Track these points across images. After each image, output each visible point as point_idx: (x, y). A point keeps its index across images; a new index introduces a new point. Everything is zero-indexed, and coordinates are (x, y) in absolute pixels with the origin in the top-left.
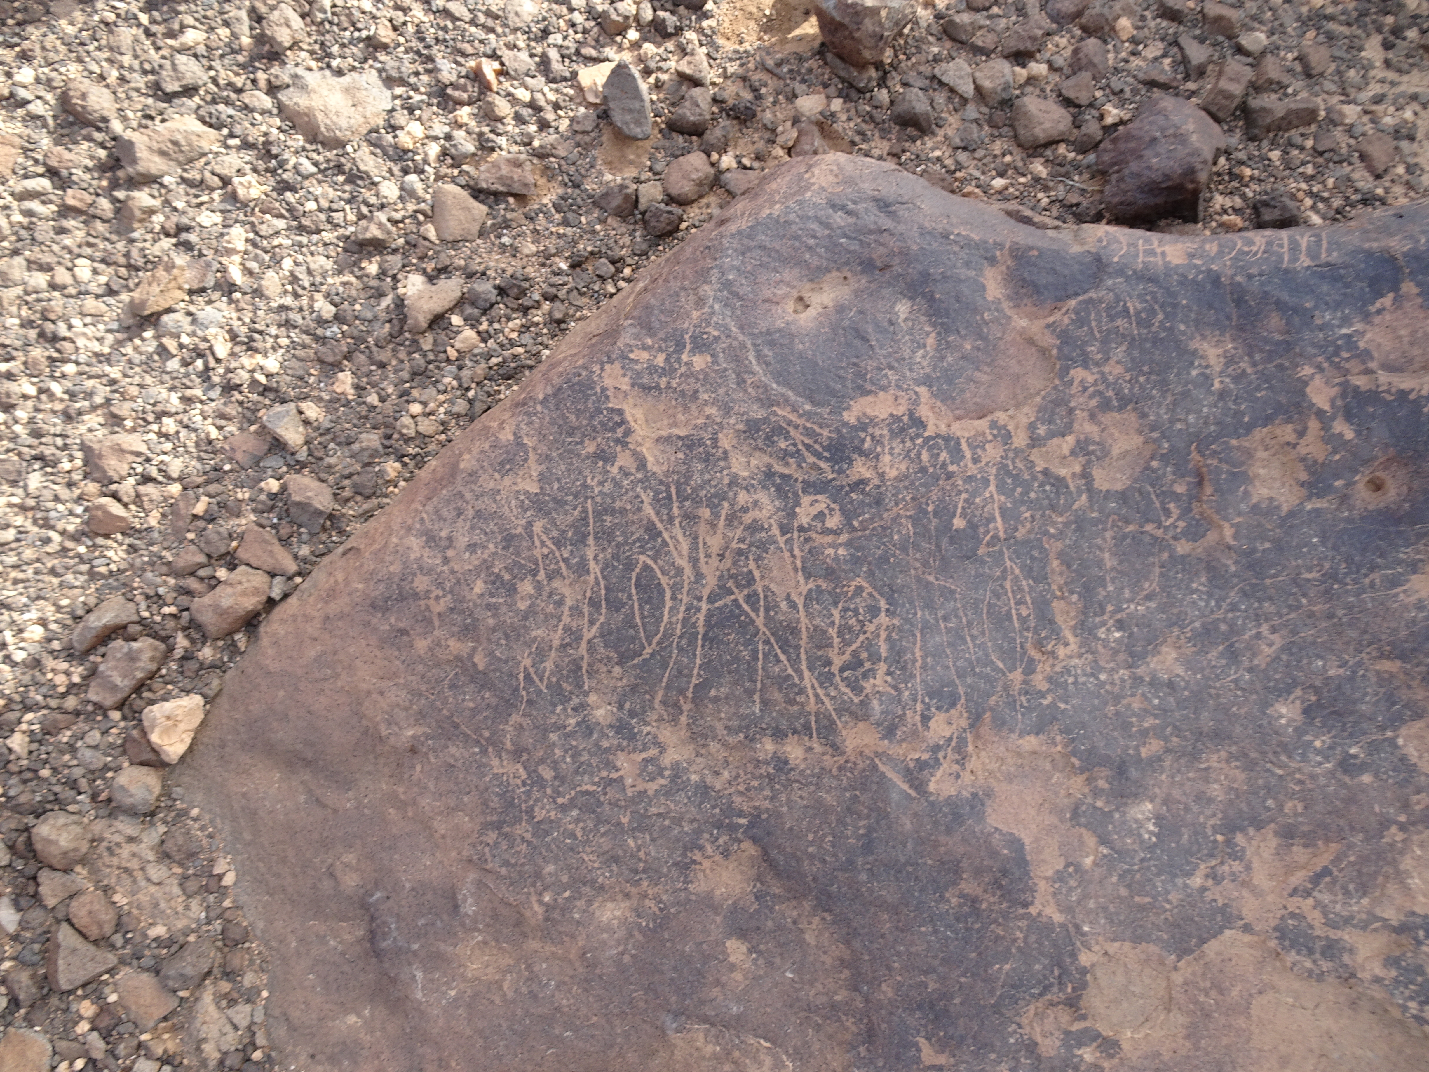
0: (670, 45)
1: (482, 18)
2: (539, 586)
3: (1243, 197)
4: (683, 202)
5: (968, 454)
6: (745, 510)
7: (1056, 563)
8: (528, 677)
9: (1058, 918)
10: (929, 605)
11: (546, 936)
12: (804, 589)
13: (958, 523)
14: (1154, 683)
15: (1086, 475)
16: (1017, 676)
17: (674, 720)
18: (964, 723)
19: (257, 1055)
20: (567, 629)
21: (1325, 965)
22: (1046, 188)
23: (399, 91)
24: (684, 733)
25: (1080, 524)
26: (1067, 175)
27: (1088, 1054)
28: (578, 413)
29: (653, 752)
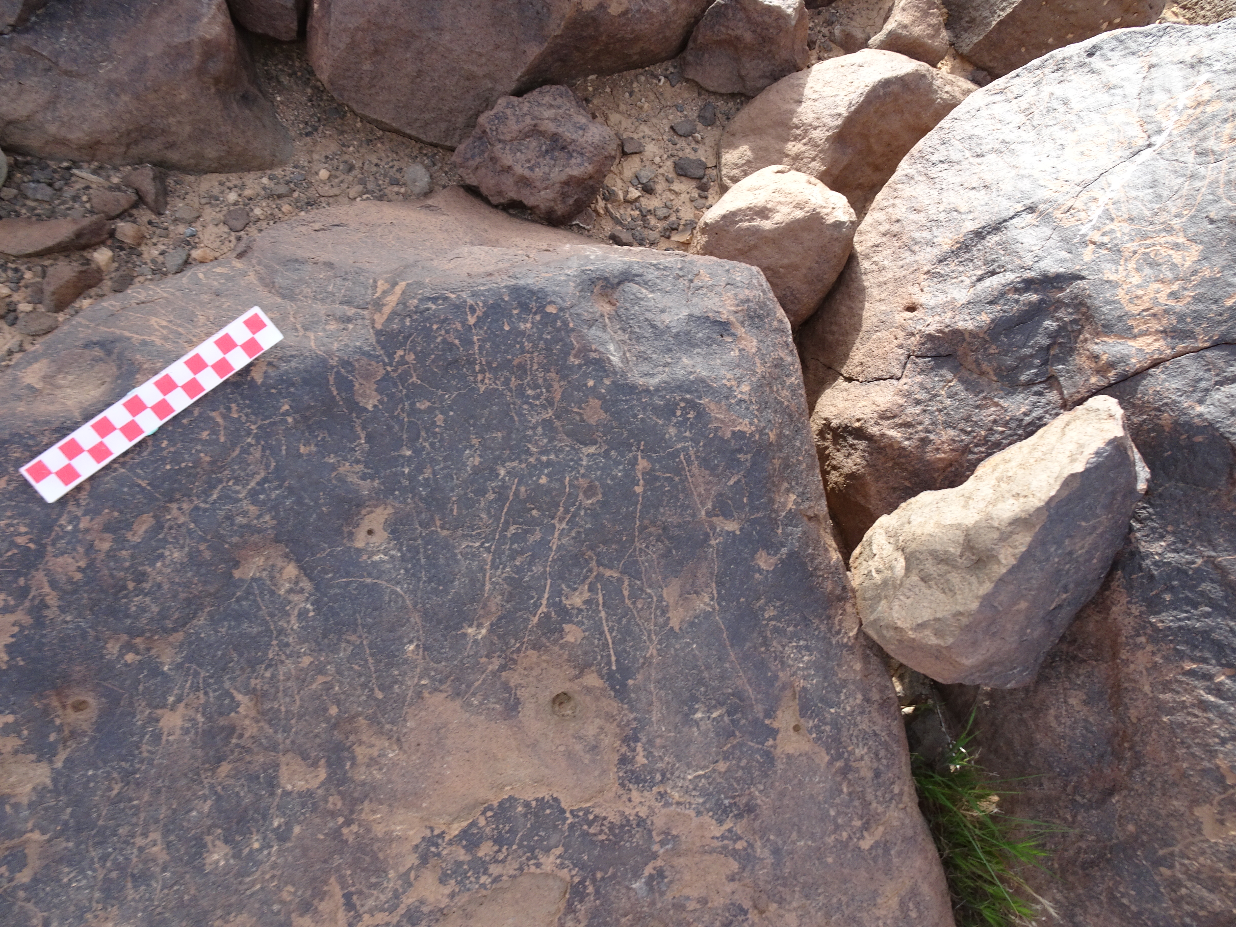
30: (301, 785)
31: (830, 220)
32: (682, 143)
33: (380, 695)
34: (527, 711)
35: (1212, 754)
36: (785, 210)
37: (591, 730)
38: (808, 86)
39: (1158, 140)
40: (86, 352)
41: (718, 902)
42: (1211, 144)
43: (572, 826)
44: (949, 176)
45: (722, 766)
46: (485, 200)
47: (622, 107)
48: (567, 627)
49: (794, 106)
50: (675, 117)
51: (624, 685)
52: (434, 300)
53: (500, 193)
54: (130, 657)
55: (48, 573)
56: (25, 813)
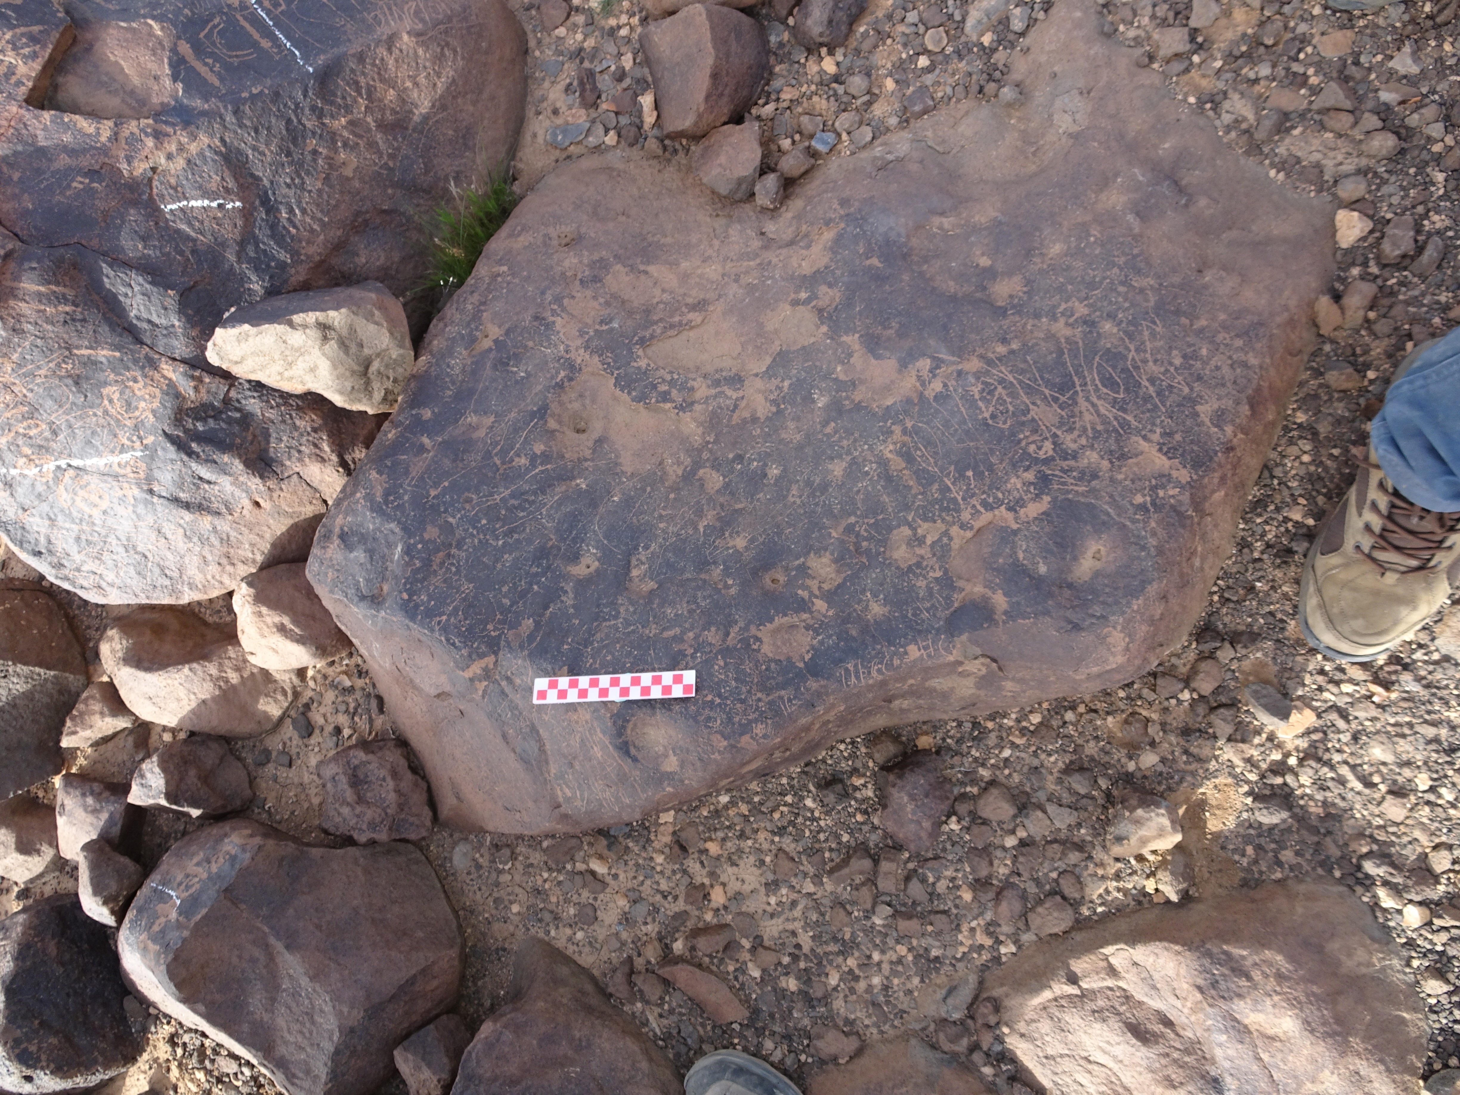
0: (1264, 766)
1: (1407, 731)
2: (1171, 364)
3: (856, 799)
4: (1202, 657)
5: (979, 507)
6: (1079, 436)
7: (911, 483)
8: (1155, 323)
9: (844, 338)
10: (967, 432)
11: (1084, 224)
12: (1032, 413)
13: (970, 473)
14: (840, 457)
15: (914, 530)
16: (909, 424)
17: (1067, 339)
18: (926, 393)
19: (1208, 106)
20: (1145, 351)
21: (717, 376)
22: (976, 760)
23: (1436, 656)
24: (1059, 335)
25: (907, 507)
26: (966, 774)
27: (803, 295)
28: (1193, 451)
29: (1071, 320)
30: (715, 474)
31: (252, 591)
32: (294, 751)
33: (649, 489)
34: (595, 436)
35: (320, 191)
36: (269, 620)
37: (576, 406)
38: (189, 708)
39: (63, 463)
40: (639, 757)
41: (589, 293)
42: (47, 434)
43: (618, 369)
44: (171, 561)
45: (530, 344)
46: (429, 790)
47: (306, 805)
48: (539, 453)
49: (209, 703)
50: (283, 773)
51: (539, 410)
52: (453, 644)
53: (416, 785)
54: (730, 582)
55: (724, 641)
56: (831, 547)
